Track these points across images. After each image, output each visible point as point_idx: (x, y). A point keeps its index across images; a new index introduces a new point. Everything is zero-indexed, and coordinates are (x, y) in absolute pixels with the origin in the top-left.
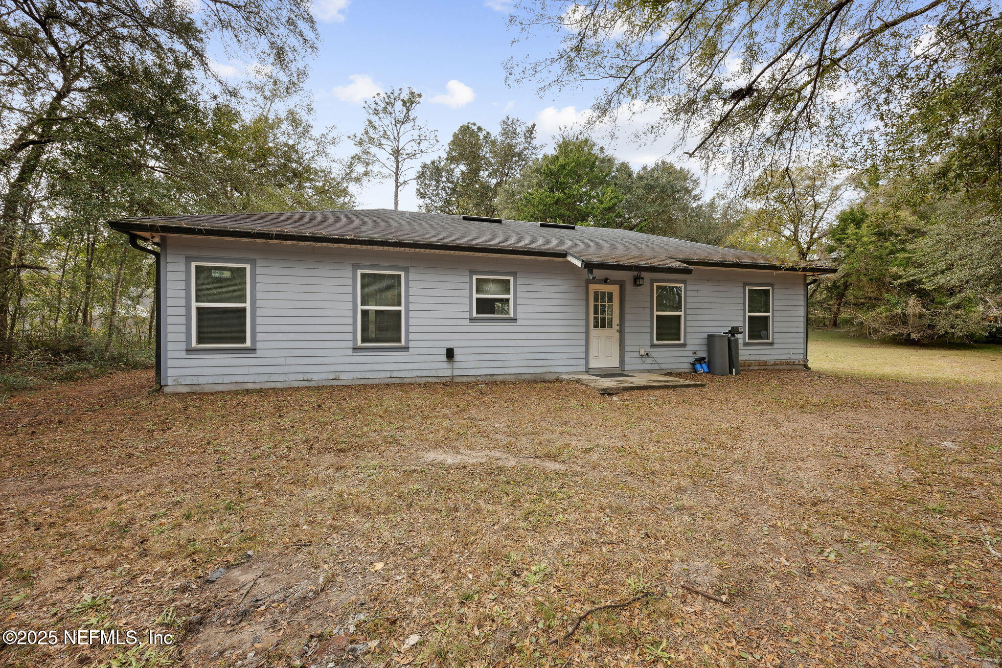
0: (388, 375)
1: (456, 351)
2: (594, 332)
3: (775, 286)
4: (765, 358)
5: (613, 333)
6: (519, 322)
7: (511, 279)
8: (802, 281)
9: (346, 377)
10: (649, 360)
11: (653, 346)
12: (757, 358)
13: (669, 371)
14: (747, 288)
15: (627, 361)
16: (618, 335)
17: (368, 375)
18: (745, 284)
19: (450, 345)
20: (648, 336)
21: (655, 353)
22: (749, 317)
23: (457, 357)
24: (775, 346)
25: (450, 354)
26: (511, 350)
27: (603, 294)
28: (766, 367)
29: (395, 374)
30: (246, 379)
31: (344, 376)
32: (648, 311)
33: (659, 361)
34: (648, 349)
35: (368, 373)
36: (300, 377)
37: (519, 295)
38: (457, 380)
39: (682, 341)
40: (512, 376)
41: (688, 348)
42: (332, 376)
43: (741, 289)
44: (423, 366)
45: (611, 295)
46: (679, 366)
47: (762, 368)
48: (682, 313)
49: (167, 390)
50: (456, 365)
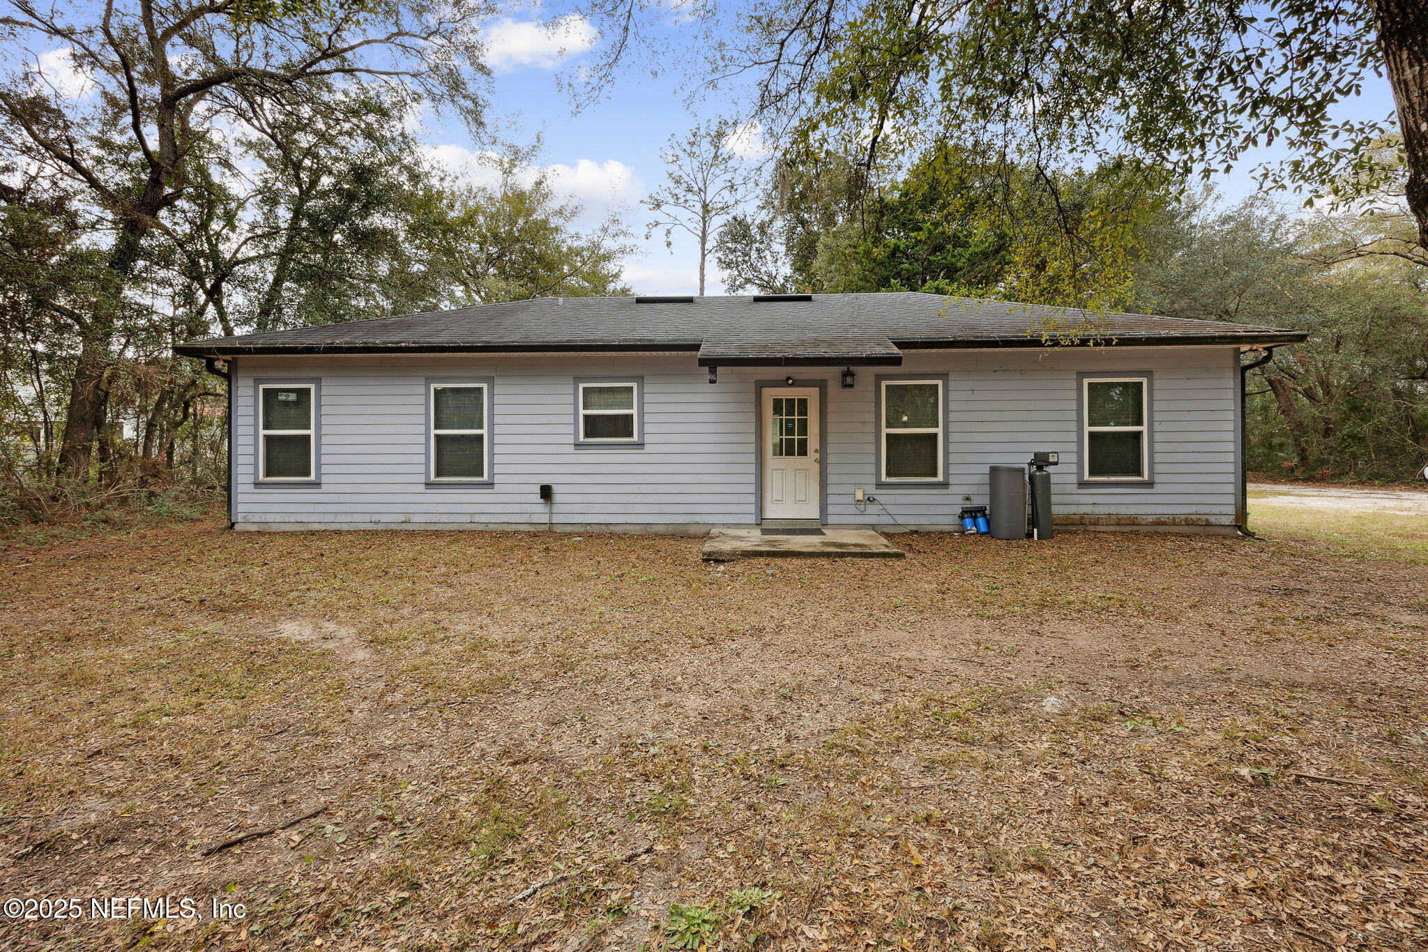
0: (468, 519)
1: (556, 489)
2: (774, 463)
3: (1156, 376)
4: (1132, 510)
5: (809, 462)
6: (647, 448)
7: (635, 385)
8: (1230, 362)
9: (419, 520)
10: (871, 509)
11: (880, 485)
12: (1113, 510)
13: (914, 528)
14: (1086, 382)
15: (831, 509)
16: (817, 466)
17: (444, 518)
18: (1081, 375)
19: (546, 480)
20: (872, 469)
21: (885, 497)
22: (1091, 434)
23: (557, 498)
24: (1157, 489)
25: (546, 492)
26: (635, 489)
27: (790, 402)
28: (1135, 528)
29: (477, 518)
30: (312, 518)
31: (415, 518)
32: (871, 428)
33: (891, 509)
34: (872, 490)
35: (444, 516)
36: (367, 518)
37: (647, 408)
38: (558, 529)
39: (940, 478)
40: (637, 527)
41: (952, 489)
42: (402, 518)
43: (1073, 384)
44: (511, 508)
45: (803, 403)
46: (934, 520)
47: (1128, 529)
48: (939, 430)
49: (237, 527)
50: (556, 508)
